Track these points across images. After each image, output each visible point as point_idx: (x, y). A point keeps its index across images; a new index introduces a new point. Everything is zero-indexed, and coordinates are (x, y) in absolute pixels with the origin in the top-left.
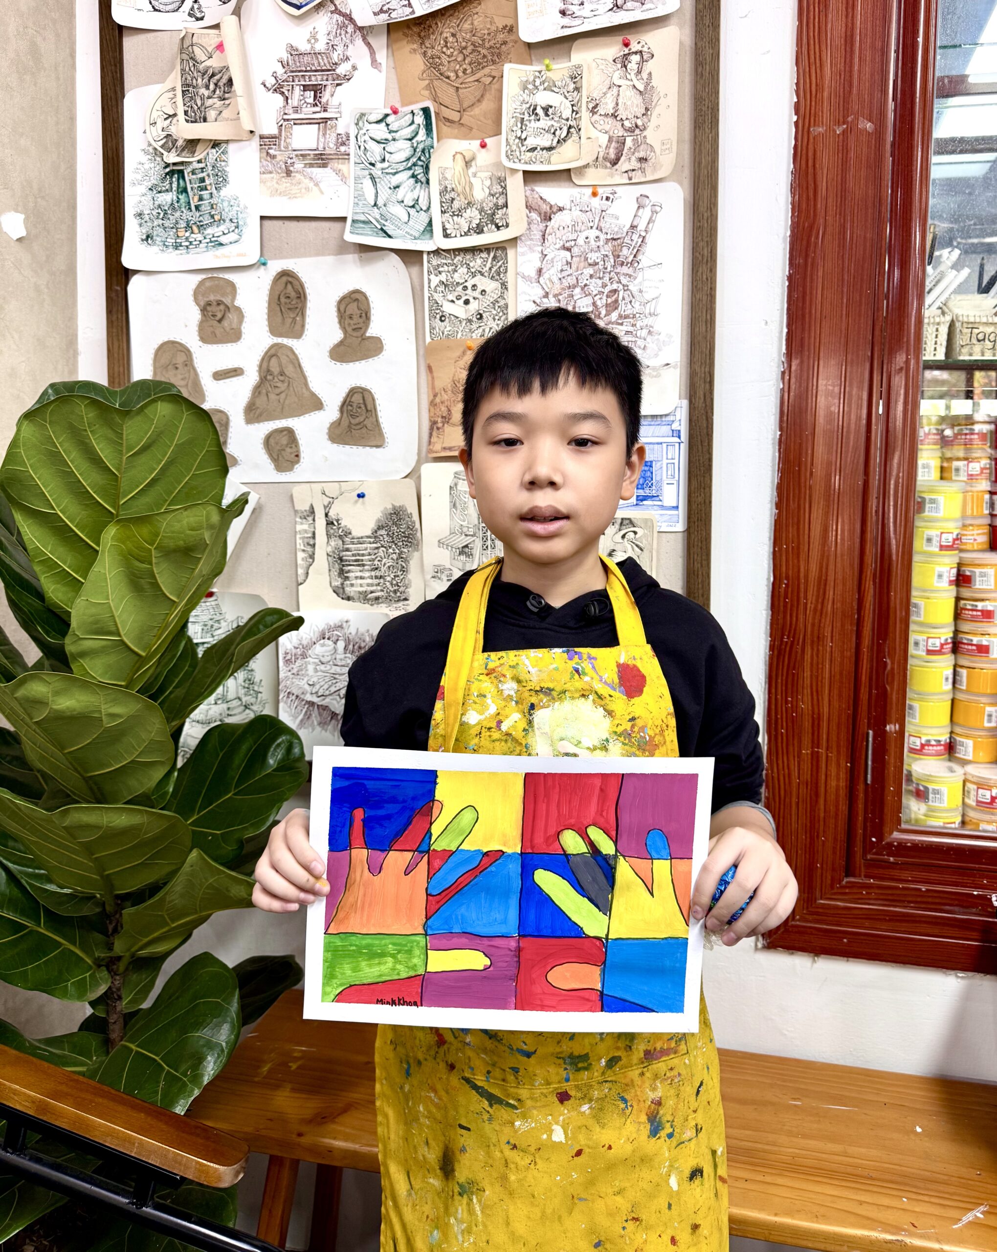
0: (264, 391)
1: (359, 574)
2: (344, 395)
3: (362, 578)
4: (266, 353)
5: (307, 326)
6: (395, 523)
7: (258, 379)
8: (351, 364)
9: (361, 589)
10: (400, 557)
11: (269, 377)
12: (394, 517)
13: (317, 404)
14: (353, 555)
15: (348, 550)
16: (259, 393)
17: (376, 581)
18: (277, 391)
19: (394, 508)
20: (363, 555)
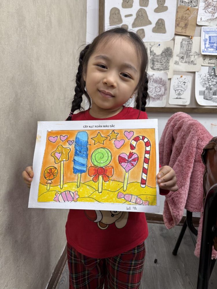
0: (137, 20)
1: (157, 64)
2: (157, 21)
3: (158, 65)
4: (138, 10)
5: (149, 4)
6: (167, 52)
7: (136, 17)
8: (159, 13)
9: (157, 67)
10: (167, 59)
11: (139, 17)
12: (167, 50)
13: (150, 23)
14: (156, 59)
15: (155, 58)
16: (136, 20)
17: (161, 65)
18: (140, 20)
19: (167, 48)
20: (158, 59)
